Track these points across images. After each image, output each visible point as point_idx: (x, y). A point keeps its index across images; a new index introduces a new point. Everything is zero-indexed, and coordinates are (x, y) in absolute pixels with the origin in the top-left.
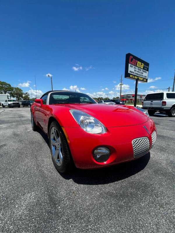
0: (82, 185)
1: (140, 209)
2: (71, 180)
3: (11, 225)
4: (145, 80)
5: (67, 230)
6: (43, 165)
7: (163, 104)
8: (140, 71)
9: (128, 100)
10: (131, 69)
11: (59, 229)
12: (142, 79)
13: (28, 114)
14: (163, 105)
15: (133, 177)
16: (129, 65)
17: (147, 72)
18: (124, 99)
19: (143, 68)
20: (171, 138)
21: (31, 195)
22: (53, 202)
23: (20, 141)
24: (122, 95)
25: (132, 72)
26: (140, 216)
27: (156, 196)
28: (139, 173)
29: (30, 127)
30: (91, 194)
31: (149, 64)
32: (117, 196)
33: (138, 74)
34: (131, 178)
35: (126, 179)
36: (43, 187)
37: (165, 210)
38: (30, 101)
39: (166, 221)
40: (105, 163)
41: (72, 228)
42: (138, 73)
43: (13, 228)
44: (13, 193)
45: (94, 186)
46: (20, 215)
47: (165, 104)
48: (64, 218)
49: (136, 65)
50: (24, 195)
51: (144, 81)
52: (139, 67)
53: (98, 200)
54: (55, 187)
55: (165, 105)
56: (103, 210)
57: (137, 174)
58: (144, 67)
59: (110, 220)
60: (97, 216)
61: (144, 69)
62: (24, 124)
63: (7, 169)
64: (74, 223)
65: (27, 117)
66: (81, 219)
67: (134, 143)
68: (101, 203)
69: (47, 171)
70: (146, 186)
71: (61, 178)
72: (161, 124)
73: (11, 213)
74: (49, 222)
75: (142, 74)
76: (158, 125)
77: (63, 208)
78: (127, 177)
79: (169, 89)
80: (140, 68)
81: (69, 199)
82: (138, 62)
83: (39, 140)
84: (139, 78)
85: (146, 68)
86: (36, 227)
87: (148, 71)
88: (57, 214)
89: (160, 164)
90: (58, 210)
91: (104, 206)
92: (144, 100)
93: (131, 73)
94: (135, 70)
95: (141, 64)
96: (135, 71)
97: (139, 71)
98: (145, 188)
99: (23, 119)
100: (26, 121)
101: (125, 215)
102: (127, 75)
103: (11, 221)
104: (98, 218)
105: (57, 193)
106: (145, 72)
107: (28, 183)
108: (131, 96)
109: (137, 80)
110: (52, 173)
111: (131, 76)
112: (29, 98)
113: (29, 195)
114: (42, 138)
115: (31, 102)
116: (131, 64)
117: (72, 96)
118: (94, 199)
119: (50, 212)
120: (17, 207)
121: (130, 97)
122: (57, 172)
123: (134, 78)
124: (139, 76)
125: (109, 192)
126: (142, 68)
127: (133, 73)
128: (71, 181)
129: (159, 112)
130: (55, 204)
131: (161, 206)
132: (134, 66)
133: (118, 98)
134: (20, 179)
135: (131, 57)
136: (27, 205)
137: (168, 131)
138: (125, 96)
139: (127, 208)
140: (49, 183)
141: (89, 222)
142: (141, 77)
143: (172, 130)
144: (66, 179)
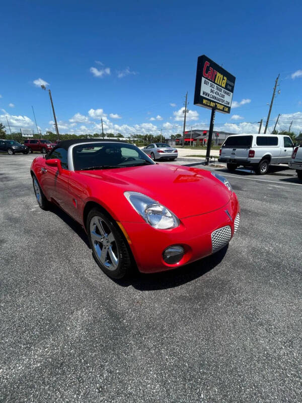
0: (147, 292)
1: (217, 309)
2: (131, 286)
3: (71, 349)
4: (227, 109)
5: (141, 343)
6: (82, 270)
7: (250, 155)
8: (220, 92)
9: (195, 140)
10: (206, 88)
11: (131, 343)
12: (222, 107)
13: (14, 172)
14: (250, 157)
15: (208, 274)
16: (203, 79)
17: (231, 94)
18: (190, 139)
19: (224, 87)
20: (255, 213)
21: (83, 312)
22: (115, 316)
23: (28, 232)
24: (186, 130)
25: (206, 95)
26: (217, 317)
27: (234, 294)
28: (215, 268)
29: (33, 202)
30: (160, 301)
31: (234, 78)
32: (191, 299)
33: (216, 98)
34: (206, 275)
35: (200, 278)
36: (94, 300)
37: (242, 307)
38: (9, 143)
39: (242, 317)
40: (178, 263)
41: (146, 340)
42: (217, 96)
43: (75, 351)
44: (56, 314)
45: (162, 291)
46: (77, 338)
47: (253, 155)
48: (134, 331)
49: (215, 80)
50: (72, 313)
51: (226, 111)
52: (218, 83)
53: (170, 307)
54: (112, 298)
55: (253, 157)
56: (177, 316)
57: (213, 270)
58: (227, 84)
59: (186, 325)
60: (171, 324)
61: (226, 88)
62: (19, 196)
63: (28, 281)
64: (147, 335)
65: (15, 179)
66: (154, 329)
67: (214, 236)
68: (173, 309)
69: (92, 278)
70: (224, 283)
71: (116, 286)
72: (245, 189)
73: (64, 337)
74: (117, 339)
75: (222, 99)
76: (240, 191)
77: (130, 321)
78: (201, 275)
79: (261, 122)
80: (221, 86)
81: (134, 310)
82: (219, 74)
83: (59, 228)
84: (218, 105)
85: (230, 86)
86: (103, 346)
87: (232, 92)
88: (123, 328)
89: (240, 253)
90: (124, 324)
91: (177, 312)
92: (223, 147)
93: (204, 96)
94: (213, 89)
95: (223, 79)
96: (212, 91)
97: (218, 91)
98: (222, 286)
99: (10, 183)
100: (18, 189)
101: (202, 318)
102: (198, 100)
103: (68, 345)
104: (173, 326)
105: (116, 306)
106: (228, 94)
107: (71, 298)
108: (202, 133)
109: (214, 109)
110: (101, 280)
111: (205, 101)
112: (4, 133)
113: (80, 312)
114: (64, 223)
115: (12, 143)
116: (207, 78)
117: (110, 151)
118: (165, 306)
119: (115, 328)
120: (69, 329)
121: (200, 135)
122: (108, 278)
123: (210, 106)
124: (218, 102)
125: (181, 295)
126: (224, 85)
127: (209, 95)
128: (131, 289)
129: (242, 166)
130: (118, 319)
131: (239, 304)
132: (210, 82)
133: (179, 135)
134: (56, 294)
135: (207, 64)
136: (82, 324)
137: (253, 201)
138: (192, 133)
139: (203, 311)
140: (101, 293)
141: (163, 330)
142: (221, 104)
143: (259, 200)
144: (123, 286)
